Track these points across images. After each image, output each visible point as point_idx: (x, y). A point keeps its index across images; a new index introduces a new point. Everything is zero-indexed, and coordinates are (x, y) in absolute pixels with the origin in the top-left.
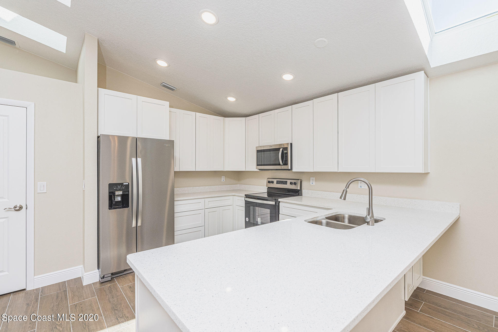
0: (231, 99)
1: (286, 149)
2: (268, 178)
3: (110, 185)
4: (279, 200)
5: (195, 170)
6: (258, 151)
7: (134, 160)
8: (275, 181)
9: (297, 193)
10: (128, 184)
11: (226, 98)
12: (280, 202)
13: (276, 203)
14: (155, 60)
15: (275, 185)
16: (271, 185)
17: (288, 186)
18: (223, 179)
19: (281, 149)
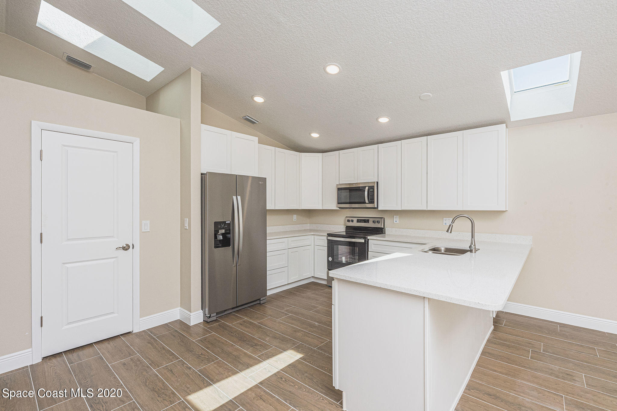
0: (315, 135)
1: (372, 187)
2: (346, 217)
3: (215, 222)
4: (369, 237)
5: (274, 209)
6: (339, 189)
7: (234, 197)
8: (355, 220)
9: (379, 231)
10: (229, 222)
11: (310, 134)
12: (368, 239)
13: (365, 241)
14: (252, 97)
15: (355, 224)
16: (350, 224)
17: (370, 225)
18: (295, 217)
19: (367, 188)
